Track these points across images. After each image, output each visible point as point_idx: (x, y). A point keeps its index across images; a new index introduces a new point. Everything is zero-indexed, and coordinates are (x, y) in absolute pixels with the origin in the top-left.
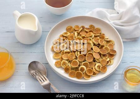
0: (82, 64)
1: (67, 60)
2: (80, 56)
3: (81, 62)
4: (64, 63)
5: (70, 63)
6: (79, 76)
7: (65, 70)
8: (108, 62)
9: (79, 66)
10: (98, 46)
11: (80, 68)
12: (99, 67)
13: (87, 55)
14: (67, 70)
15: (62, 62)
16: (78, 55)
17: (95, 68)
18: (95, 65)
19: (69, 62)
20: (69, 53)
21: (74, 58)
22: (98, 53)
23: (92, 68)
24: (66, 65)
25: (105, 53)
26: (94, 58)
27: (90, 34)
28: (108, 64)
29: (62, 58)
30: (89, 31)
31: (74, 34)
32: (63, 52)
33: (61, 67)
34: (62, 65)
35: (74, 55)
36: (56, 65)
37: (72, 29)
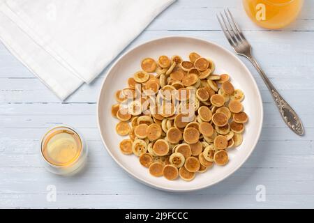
0: (177, 149)
1: (144, 139)
2: (172, 131)
3: (175, 144)
4: (139, 147)
5: (151, 144)
6: (170, 174)
7: (140, 161)
8: (231, 140)
9: (171, 152)
10: (209, 106)
11: (171, 158)
12: (212, 153)
13: (185, 129)
14: (144, 160)
15: (134, 144)
16: (167, 128)
17: (203, 156)
18: (204, 148)
19: (150, 142)
20: (148, 123)
21: (159, 134)
22: (209, 122)
23: (197, 157)
24: (142, 152)
25: (224, 123)
26: (201, 135)
27: (192, 79)
28: (230, 147)
29: (133, 133)
30: (189, 70)
31: (159, 78)
32: (136, 120)
33: (133, 153)
34: (134, 150)
35: (159, 129)
36: (122, 149)
37: (154, 64)
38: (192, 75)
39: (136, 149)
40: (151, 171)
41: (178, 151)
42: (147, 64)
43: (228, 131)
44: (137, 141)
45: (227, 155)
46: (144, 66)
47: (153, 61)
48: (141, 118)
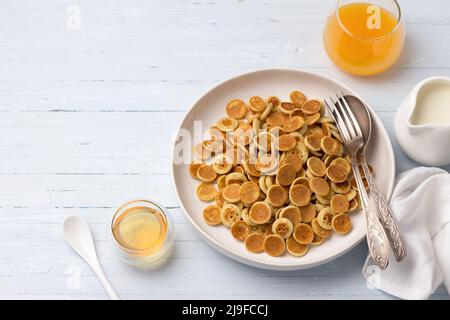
0: (281, 214)
1: (236, 204)
2: (273, 190)
3: (278, 208)
4: (230, 214)
5: (246, 210)
6: (273, 247)
7: (233, 232)
8: (352, 200)
9: (273, 218)
10: (321, 158)
11: (275, 226)
12: (328, 217)
13: (292, 187)
14: (237, 231)
15: (223, 211)
16: (266, 187)
17: (317, 222)
18: (317, 213)
19: (244, 207)
20: (240, 182)
21: (257, 195)
22: (323, 177)
23: (310, 224)
24: (235, 220)
25: (343, 178)
26: (313, 194)
27: (295, 122)
28: (352, 209)
29: (221, 197)
30: (290, 112)
31: (251, 124)
32: (224, 180)
33: (222, 224)
34: (223, 219)
35: (256, 188)
36: (207, 219)
37: (243, 108)
38: (295, 118)
39: (226, 217)
40: (247, 245)
41: (284, 216)
42: (234, 108)
43: (349, 189)
44: (226, 206)
45: (349, 219)
46: (230, 111)
47: (242, 103)
48: (231, 176)
